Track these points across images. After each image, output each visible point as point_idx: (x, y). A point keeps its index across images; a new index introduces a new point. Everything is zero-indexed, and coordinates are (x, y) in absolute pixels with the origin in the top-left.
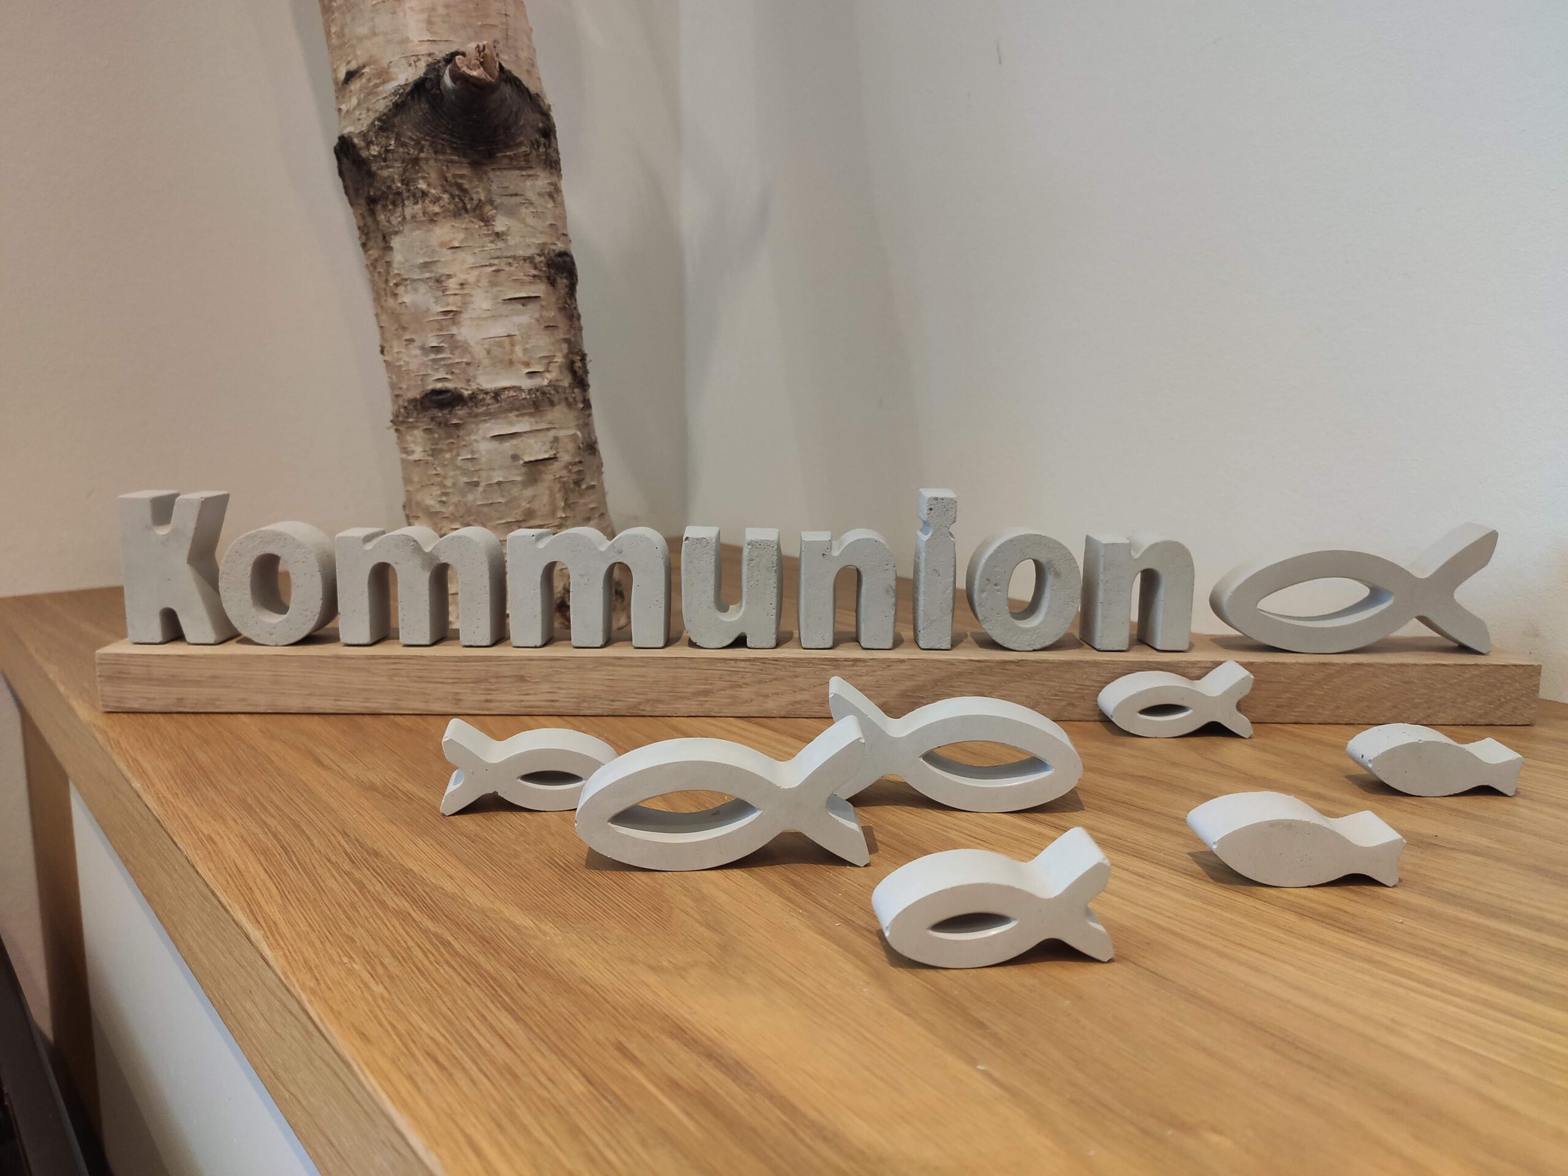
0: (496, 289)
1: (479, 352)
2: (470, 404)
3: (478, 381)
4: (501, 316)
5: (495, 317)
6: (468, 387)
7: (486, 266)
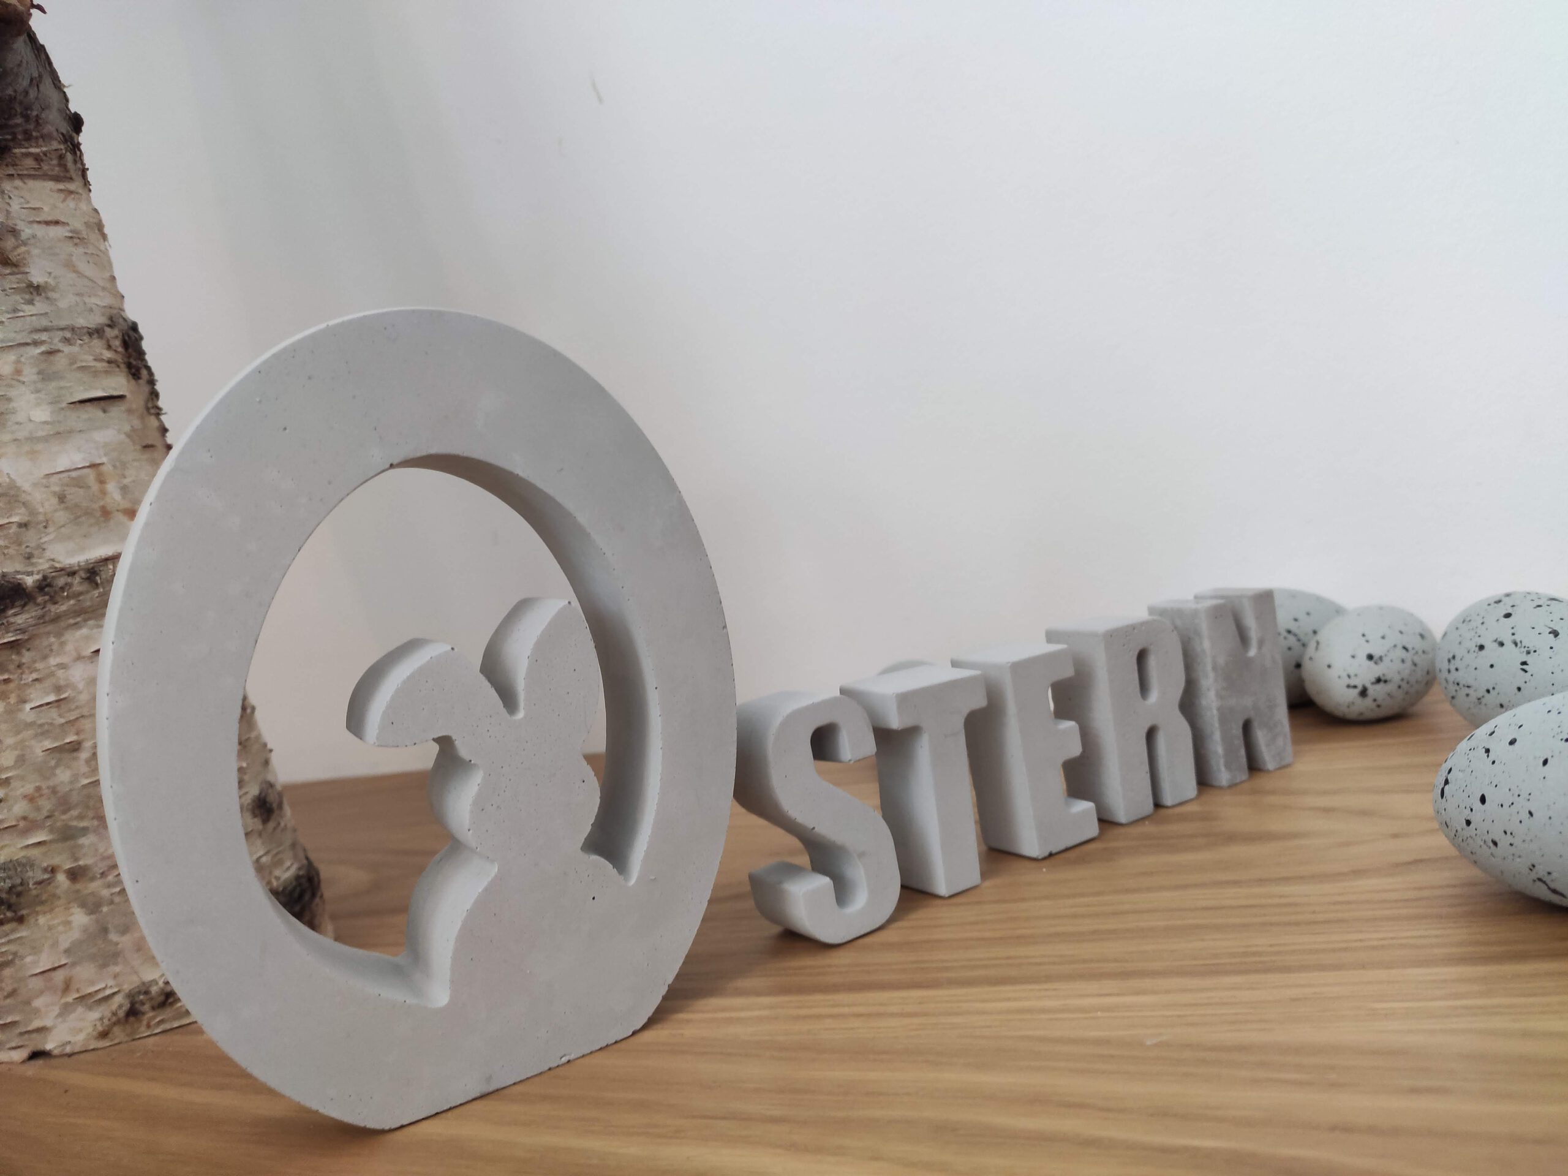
0: (54, 384)
1: (43, 501)
2: (40, 599)
3: (48, 554)
4: (71, 432)
5: (60, 435)
6: (30, 569)
7: (27, 344)
